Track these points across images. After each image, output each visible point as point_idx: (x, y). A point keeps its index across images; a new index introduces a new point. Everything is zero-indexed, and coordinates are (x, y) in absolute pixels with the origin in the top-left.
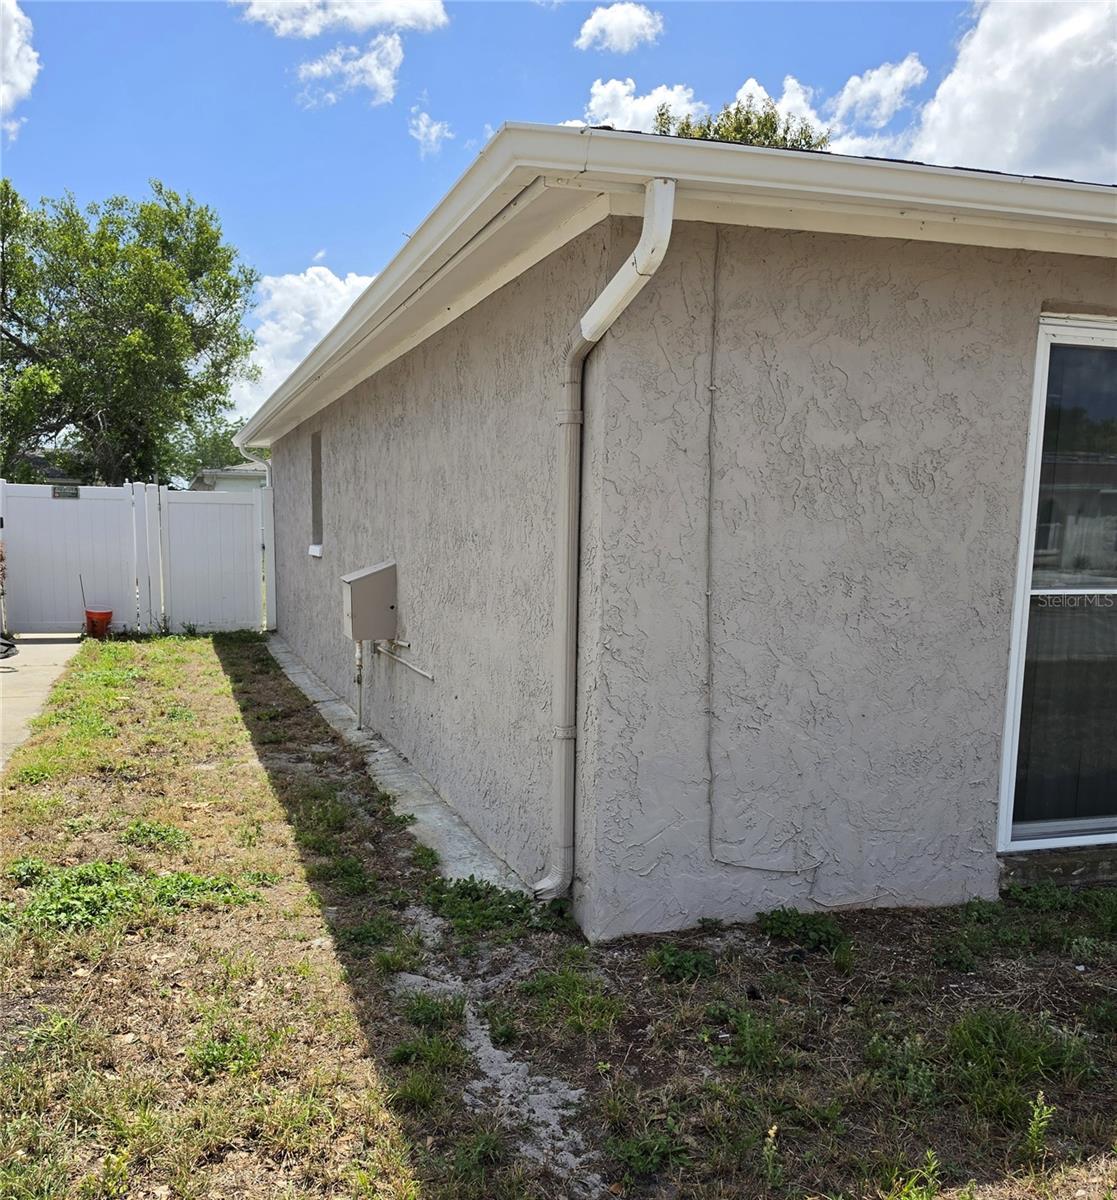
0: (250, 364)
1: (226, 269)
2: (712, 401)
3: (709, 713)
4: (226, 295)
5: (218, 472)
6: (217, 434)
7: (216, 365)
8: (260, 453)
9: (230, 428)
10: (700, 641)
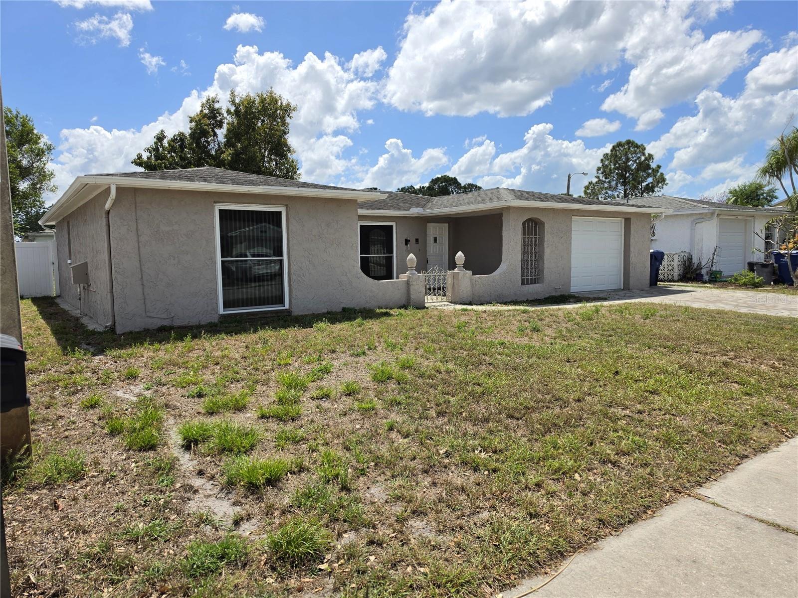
0: (52, 185)
1: (37, 143)
2: (137, 222)
3: (143, 285)
4: (38, 155)
5: (36, 233)
6: (38, 213)
7: (34, 185)
8: (51, 227)
9: (46, 210)
10: (139, 270)
